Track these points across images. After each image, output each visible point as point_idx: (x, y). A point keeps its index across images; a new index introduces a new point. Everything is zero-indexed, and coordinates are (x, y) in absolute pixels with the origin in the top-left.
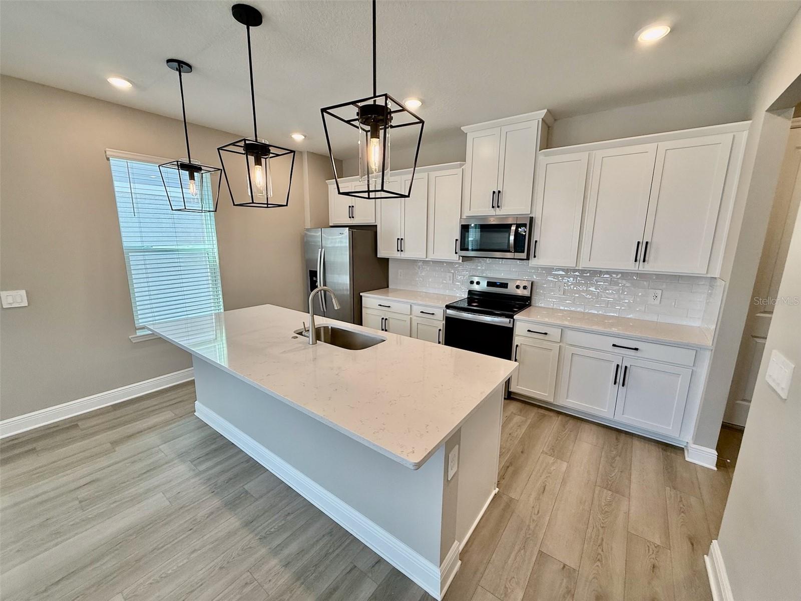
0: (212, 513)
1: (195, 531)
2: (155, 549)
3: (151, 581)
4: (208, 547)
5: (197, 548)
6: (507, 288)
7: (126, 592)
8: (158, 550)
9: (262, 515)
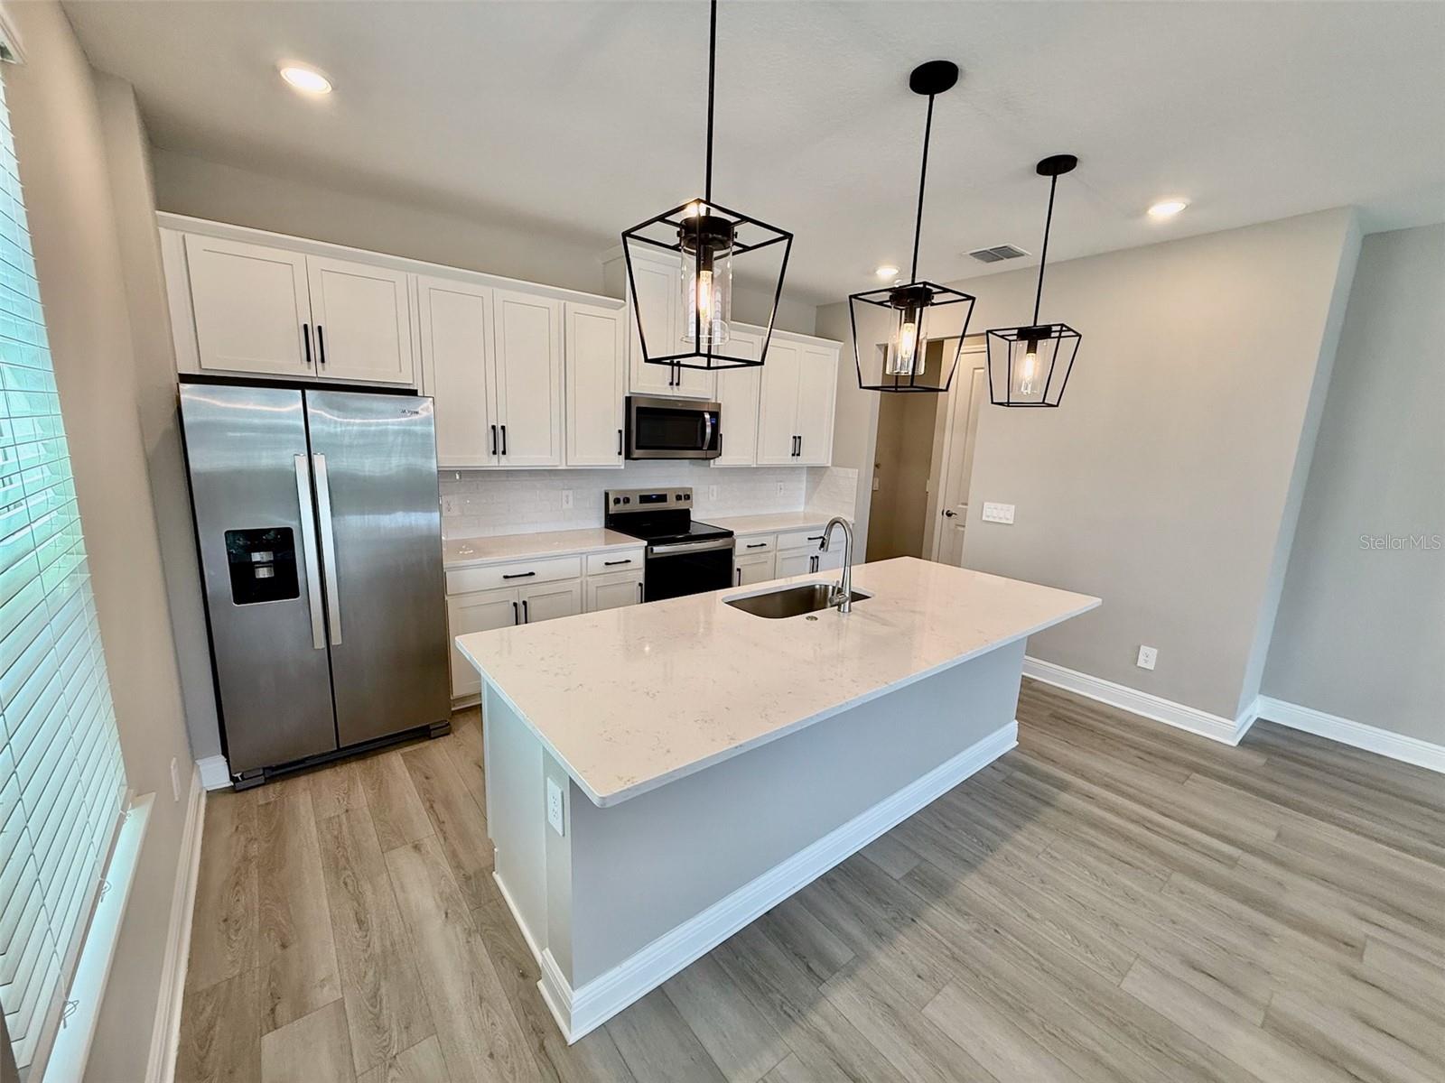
0: (958, 910)
1: (999, 925)
2: (1043, 970)
3: (1090, 955)
4: (1019, 903)
5: (1024, 915)
6: (665, 501)
7: (1115, 981)
8: (1043, 965)
9: (950, 851)
